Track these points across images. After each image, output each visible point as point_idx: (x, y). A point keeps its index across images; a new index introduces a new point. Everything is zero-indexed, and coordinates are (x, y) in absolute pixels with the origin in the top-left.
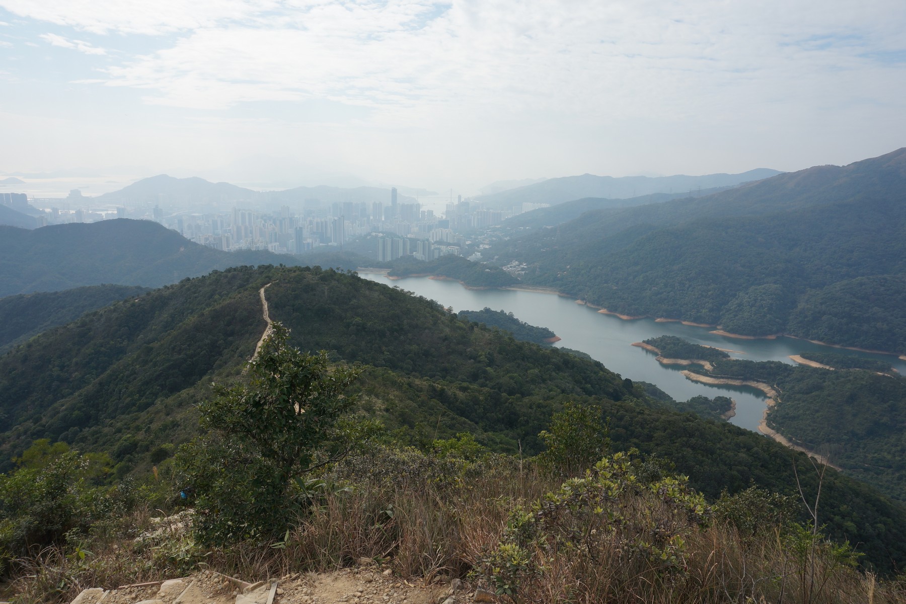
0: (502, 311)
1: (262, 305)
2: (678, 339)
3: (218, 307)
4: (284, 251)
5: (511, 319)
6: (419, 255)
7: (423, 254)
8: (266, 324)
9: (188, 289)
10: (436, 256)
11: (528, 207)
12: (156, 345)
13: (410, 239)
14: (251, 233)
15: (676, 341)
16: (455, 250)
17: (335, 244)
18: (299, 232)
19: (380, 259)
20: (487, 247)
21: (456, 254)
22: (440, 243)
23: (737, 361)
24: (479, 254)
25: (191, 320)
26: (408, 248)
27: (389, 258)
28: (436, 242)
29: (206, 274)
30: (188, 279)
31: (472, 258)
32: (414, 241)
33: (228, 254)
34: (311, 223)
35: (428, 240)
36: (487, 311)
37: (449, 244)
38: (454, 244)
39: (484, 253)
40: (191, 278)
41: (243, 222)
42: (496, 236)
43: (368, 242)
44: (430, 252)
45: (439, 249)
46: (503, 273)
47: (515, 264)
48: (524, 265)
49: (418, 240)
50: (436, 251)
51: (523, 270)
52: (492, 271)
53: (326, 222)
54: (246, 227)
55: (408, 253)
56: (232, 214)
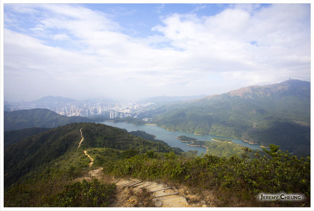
0: (142, 131)
1: (80, 133)
2: (185, 136)
3: (69, 134)
4: (84, 116)
5: (145, 133)
6: (121, 117)
8: (82, 138)
9: (60, 129)
10: (125, 117)
11: (149, 104)
12: (51, 145)
13: (119, 112)
14: (75, 111)
15: (185, 137)
16: (130, 115)
17: (98, 114)
18: (89, 111)
19: (111, 118)
21: (131, 116)
23: (199, 141)
24: (136, 116)
25: (62, 138)
27: (113, 118)
28: (125, 113)
29: (65, 125)
30: (60, 126)
31: (135, 117)
32: (120, 113)
33: (69, 117)
34: (92, 108)
35: (123, 113)
36: (138, 131)
37: (128, 114)
39: (138, 115)
40: (61, 126)
41: (73, 108)
42: (141, 111)
43: (107, 113)
44: (124, 116)
45: (126, 115)
46: (143, 121)
47: (146, 118)
48: (148, 119)
49: (121, 113)
50: (125, 116)
51: (148, 120)
52: (140, 120)
53: (96, 108)
54: (74, 110)
55: (118, 116)
56: (70, 106)
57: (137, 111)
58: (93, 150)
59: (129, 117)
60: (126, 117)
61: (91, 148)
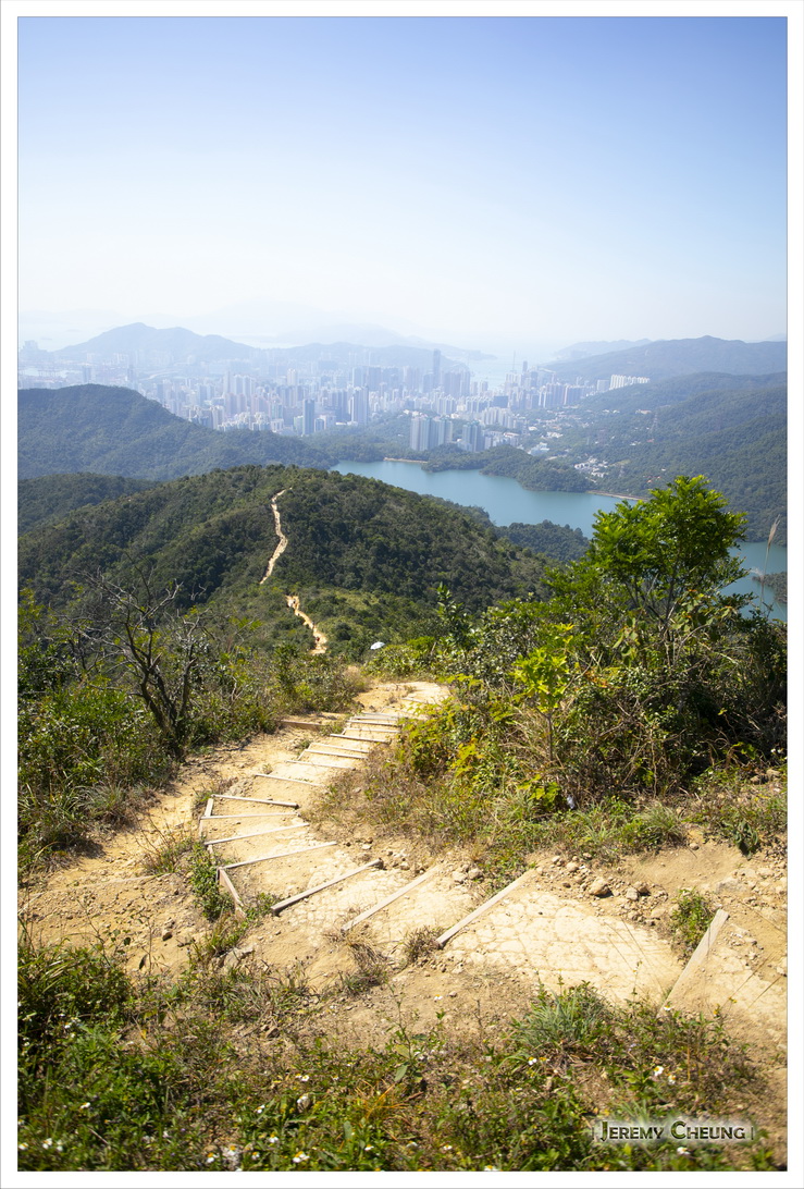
0: (567, 526)
1: (274, 519)
3: (225, 517)
4: (288, 431)
5: (579, 537)
6: (464, 443)
7: (471, 442)
8: (278, 540)
9: (188, 491)
10: (487, 446)
11: (618, 382)
13: (453, 420)
14: (249, 404)
16: (512, 439)
17: (356, 424)
18: (310, 407)
19: (414, 447)
20: (558, 436)
21: (513, 444)
22: (495, 428)
24: (544, 446)
26: (451, 432)
27: (424, 448)
28: (488, 427)
29: (207, 472)
30: (187, 479)
31: (534, 451)
32: (458, 424)
34: (325, 394)
35: (477, 424)
36: (547, 524)
37: (503, 429)
38: (512, 431)
39: (552, 444)
40: (190, 477)
41: (239, 390)
42: (571, 421)
43: (399, 423)
44: (481, 442)
45: (492, 436)
46: (575, 474)
47: (593, 461)
48: (604, 464)
49: (465, 422)
50: (488, 440)
51: (602, 470)
52: (559, 471)
53: (345, 393)
54: (242, 397)
55: (450, 440)
56: (226, 379)
57: (551, 417)
58: (324, 598)
59: (506, 449)
60: (491, 447)
61: (318, 586)
